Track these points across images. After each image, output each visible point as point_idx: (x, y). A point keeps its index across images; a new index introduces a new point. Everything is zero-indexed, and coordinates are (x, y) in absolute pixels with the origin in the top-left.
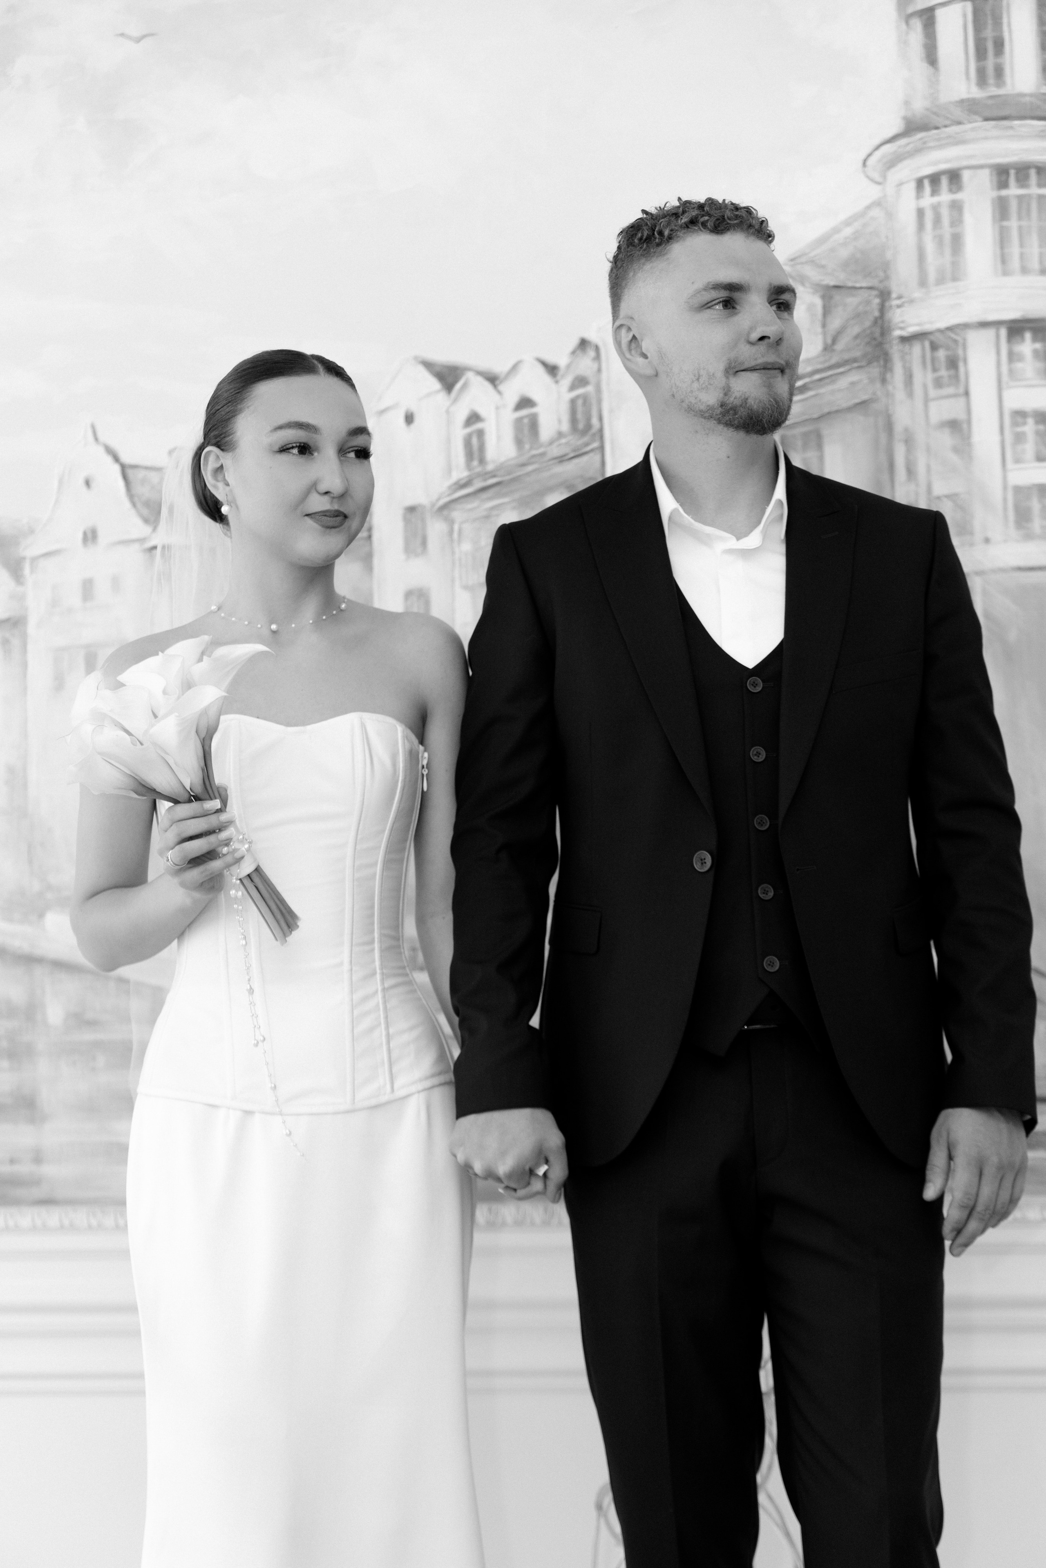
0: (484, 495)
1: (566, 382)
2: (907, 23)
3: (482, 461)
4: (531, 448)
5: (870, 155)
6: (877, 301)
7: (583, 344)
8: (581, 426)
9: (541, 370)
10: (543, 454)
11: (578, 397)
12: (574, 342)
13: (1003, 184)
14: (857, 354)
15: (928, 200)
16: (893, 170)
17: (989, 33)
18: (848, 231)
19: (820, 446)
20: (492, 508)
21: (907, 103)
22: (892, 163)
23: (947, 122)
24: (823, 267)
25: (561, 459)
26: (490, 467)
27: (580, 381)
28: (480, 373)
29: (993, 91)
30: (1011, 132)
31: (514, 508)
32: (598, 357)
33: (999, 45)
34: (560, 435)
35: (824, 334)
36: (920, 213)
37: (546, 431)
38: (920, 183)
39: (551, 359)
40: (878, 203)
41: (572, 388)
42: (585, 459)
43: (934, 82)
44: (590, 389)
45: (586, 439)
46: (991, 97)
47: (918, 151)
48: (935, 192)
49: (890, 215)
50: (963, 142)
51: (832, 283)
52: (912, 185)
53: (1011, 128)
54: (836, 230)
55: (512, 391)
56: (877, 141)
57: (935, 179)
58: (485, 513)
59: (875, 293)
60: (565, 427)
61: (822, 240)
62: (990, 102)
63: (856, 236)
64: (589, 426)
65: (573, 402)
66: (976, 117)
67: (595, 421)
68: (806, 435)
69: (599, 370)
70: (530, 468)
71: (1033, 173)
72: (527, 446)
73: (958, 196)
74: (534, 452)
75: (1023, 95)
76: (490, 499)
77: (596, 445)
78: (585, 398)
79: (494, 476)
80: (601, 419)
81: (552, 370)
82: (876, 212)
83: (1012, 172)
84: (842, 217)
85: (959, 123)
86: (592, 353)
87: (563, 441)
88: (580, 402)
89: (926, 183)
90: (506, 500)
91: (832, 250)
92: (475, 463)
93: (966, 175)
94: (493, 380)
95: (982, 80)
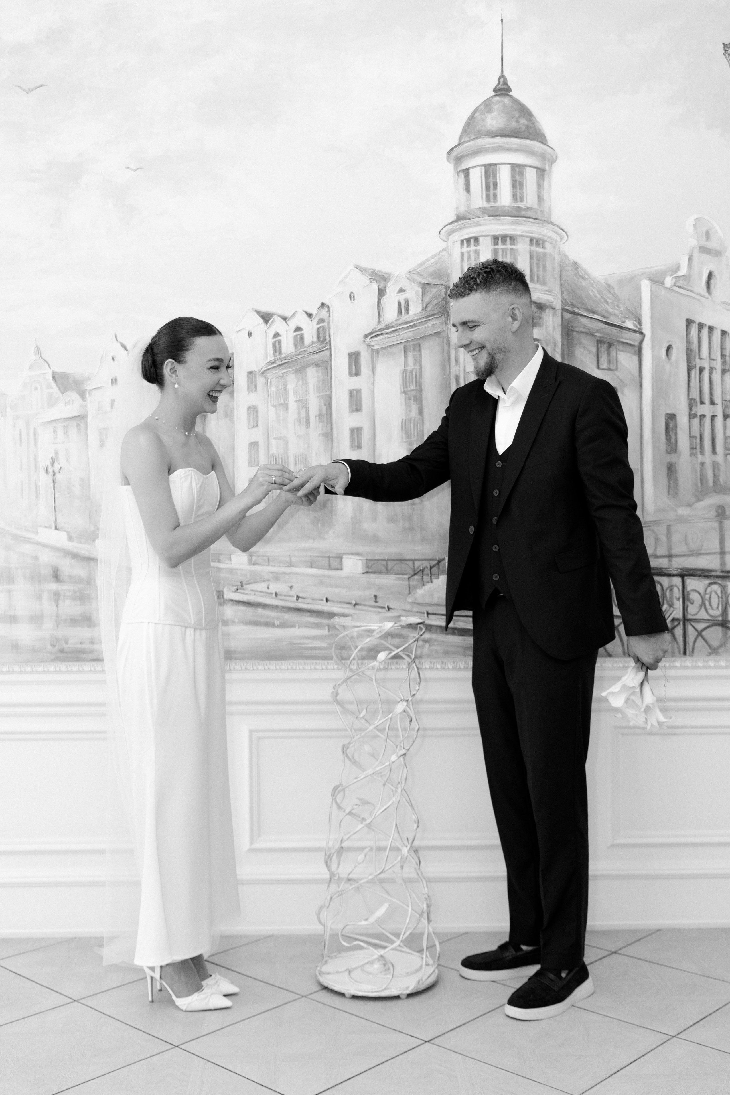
0: (281, 368)
1: (315, 321)
2: (458, 174)
3: (280, 353)
4: (301, 348)
5: (441, 230)
6: (444, 290)
7: (323, 305)
8: (321, 339)
9: (305, 315)
10: (306, 351)
11: (320, 327)
12: (320, 304)
13: (496, 243)
14: (435, 312)
15: (465, 249)
16: (451, 236)
17: (491, 180)
18: (433, 261)
19: (420, 350)
20: (284, 373)
21: (457, 208)
22: (451, 233)
23: (474, 217)
24: (422, 275)
25: (314, 353)
26: (283, 356)
27: (322, 321)
28: (279, 316)
29: (492, 204)
30: (499, 222)
31: (293, 373)
32: (329, 311)
33: (495, 185)
34: (313, 343)
35: (422, 304)
36: (462, 254)
37: (307, 341)
38: (462, 241)
39: (309, 311)
40: (444, 250)
41: (318, 323)
42: (323, 353)
43: (468, 200)
44: (325, 324)
45: (324, 345)
46: (492, 207)
47: (461, 228)
48: (468, 245)
49: (450, 255)
50: (480, 225)
51: (426, 283)
52: (459, 242)
53: (500, 220)
54: (428, 260)
55: (293, 324)
56: (445, 224)
57: (468, 240)
58: (281, 375)
59: (443, 287)
60: (315, 339)
61: (422, 264)
62: (491, 209)
63: (436, 263)
64: (325, 339)
65: (318, 329)
66: (486, 215)
67: (327, 338)
68: (414, 345)
69: (329, 316)
70: (300, 356)
71: (508, 239)
72: (299, 347)
73: (478, 248)
74: (302, 350)
75: (505, 206)
76: (283, 369)
77: (327, 347)
78: (324, 328)
79: (285, 359)
80: (330, 337)
81: (310, 315)
82: (444, 253)
83: (500, 238)
84: (430, 255)
85: (479, 217)
86: (326, 309)
87: (314, 345)
88: (321, 329)
89: (465, 241)
90: (290, 370)
91: (426, 269)
92: (277, 354)
93: (481, 239)
94: (285, 319)
95: (488, 200)
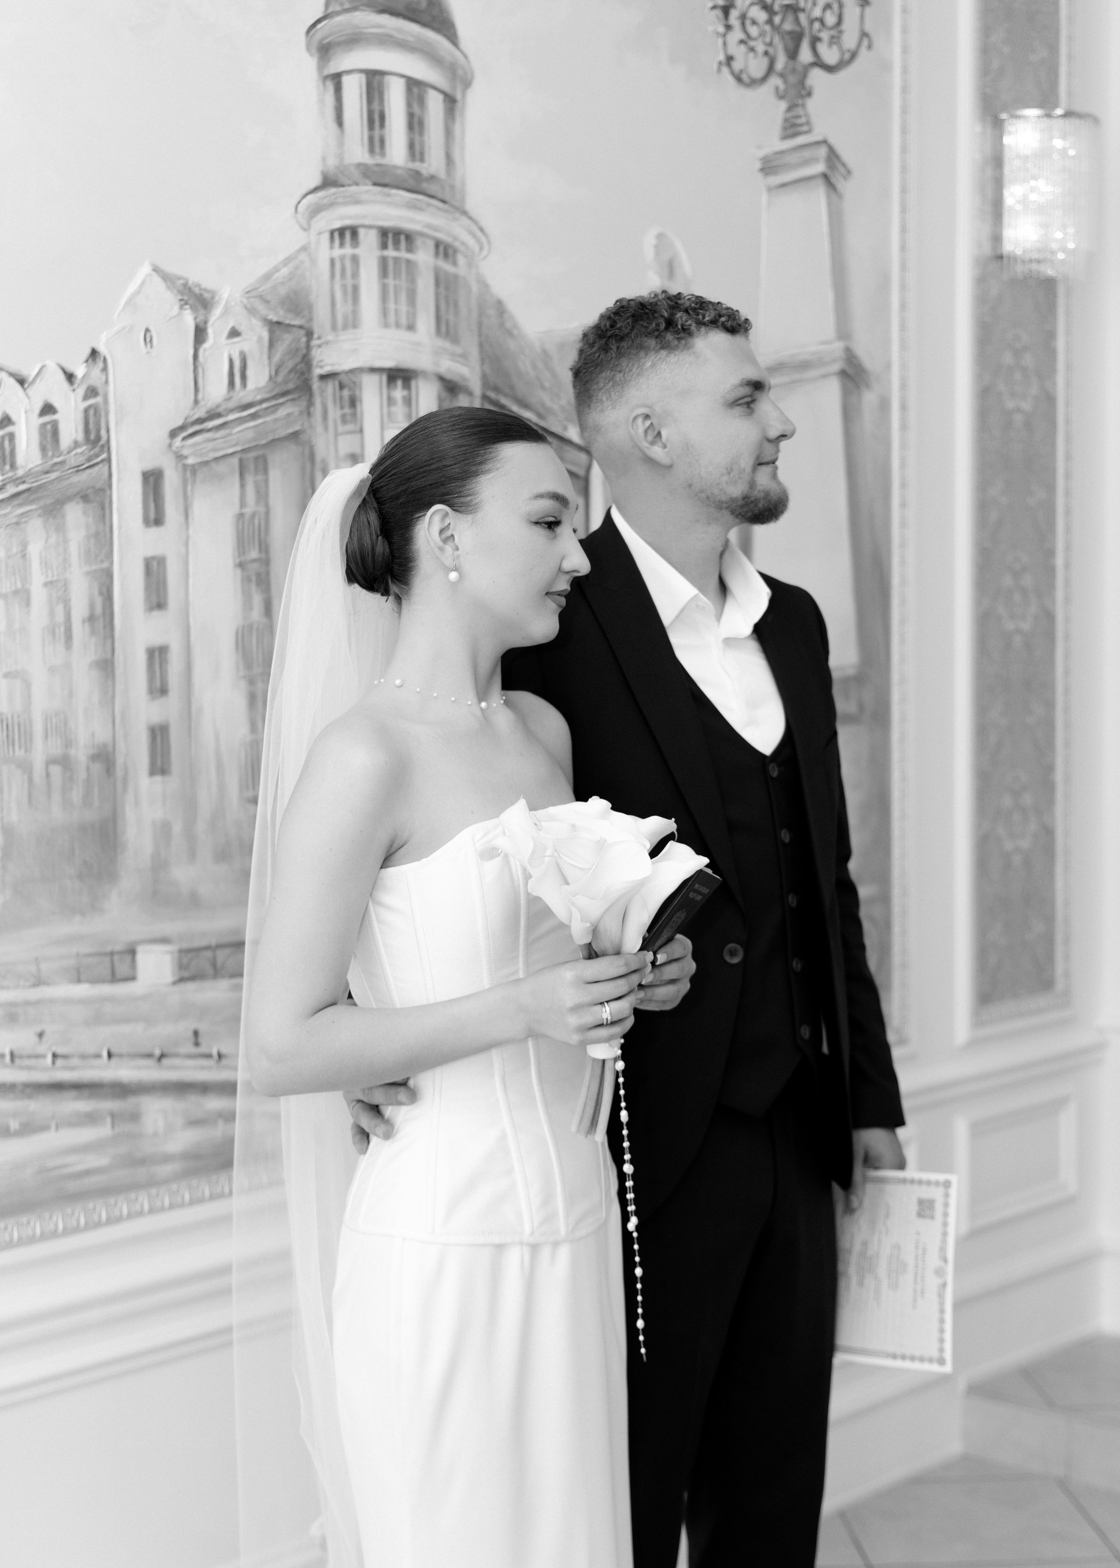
0: (16, 502)
1: (81, 391)
2: (324, 83)
3: (13, 466)
4: (53, 456)
5: (299, 203)
6: (304, 339)
7: (94, 353)
8: (92, 437)
9: (61, 377)
10: (63, 463)
11: (90, 407)
12: (88, 352)
13: (384, 246)
14: (291, 386)
15: (337, 252)
16: (315, 219)
17: (376, 106)
18: (285, 271)
19: (266, 471)
20: (22, 514)
21: (324, 159)
22: (316, 211)
23: (349, 182)
24: (267, 302)
25: (78, 469)
26: (20, 472)
27: (92, 392)
28: (12, 375)
29: (378, 160)
30: (388, 199)
31: (40, 516)
32: (105, 369)
33: (382, 117)
34: (76, 444)
35: (270, 364)
36: (332, 262)
37: (65, 441)
38: (332, 233)
39: (70, 368)
40: (304, 249)
41: (86, 398)
42: (96, 469)
43: (341, 144)
44: (99, 400)
45: (97, 450)
46: (378, 165)
47: (332, 205)
48: (342, 245)
49: (313, 261)
50: (358, 202)
51: (275, 319)
52: (327, 236)
53: (389, 195)
54: (276, 269)
55: (38, 395)
56: (304, 191)
57: (342, 231)
58: (14, 520)
59: (303, 332)
60: (80, 437)
61: (267, 277)
62: (376, 169)
63: (291, 277)
64: (98, 438)
65: (86, 411)
66: (368, 181)
67: (103, 433)
68: (256, 459)
69: (107, 382)
70: (53, 476)
71: (402, 238)
72: (50, 453)
73: (357, 251)
74: (56, 460)
75: (395, 167)
76: (20, 505)
77: (104, 456)
78: (95, 408)
79: (24, 482)
80: (108, 431)
81: (70, 377)
82: (303, 256)
83: (390, 235)
84: (281, 257)
85: (357, 184)
86: (101, 365)
87: (79, 450)
88: (92, 412)
89: (336, 235)
90: (33, 507)
91: (274, 288)
92: (7, 467)
93: (362, 232)
94: (21, 382)
95: (372, 151)
